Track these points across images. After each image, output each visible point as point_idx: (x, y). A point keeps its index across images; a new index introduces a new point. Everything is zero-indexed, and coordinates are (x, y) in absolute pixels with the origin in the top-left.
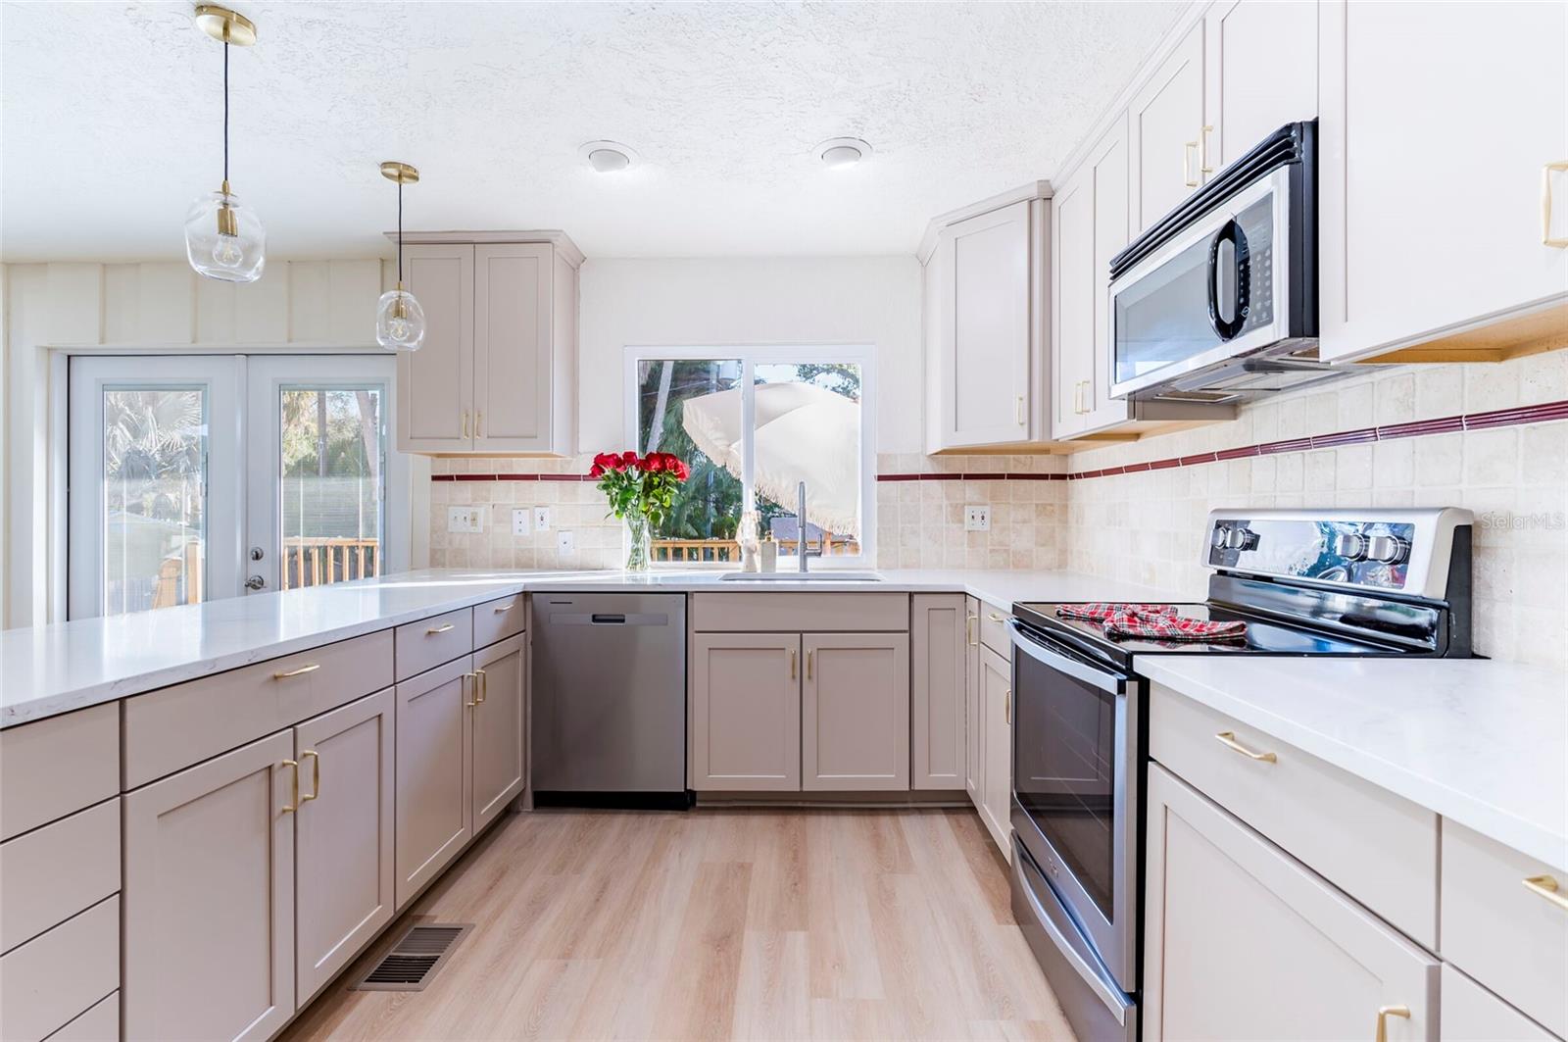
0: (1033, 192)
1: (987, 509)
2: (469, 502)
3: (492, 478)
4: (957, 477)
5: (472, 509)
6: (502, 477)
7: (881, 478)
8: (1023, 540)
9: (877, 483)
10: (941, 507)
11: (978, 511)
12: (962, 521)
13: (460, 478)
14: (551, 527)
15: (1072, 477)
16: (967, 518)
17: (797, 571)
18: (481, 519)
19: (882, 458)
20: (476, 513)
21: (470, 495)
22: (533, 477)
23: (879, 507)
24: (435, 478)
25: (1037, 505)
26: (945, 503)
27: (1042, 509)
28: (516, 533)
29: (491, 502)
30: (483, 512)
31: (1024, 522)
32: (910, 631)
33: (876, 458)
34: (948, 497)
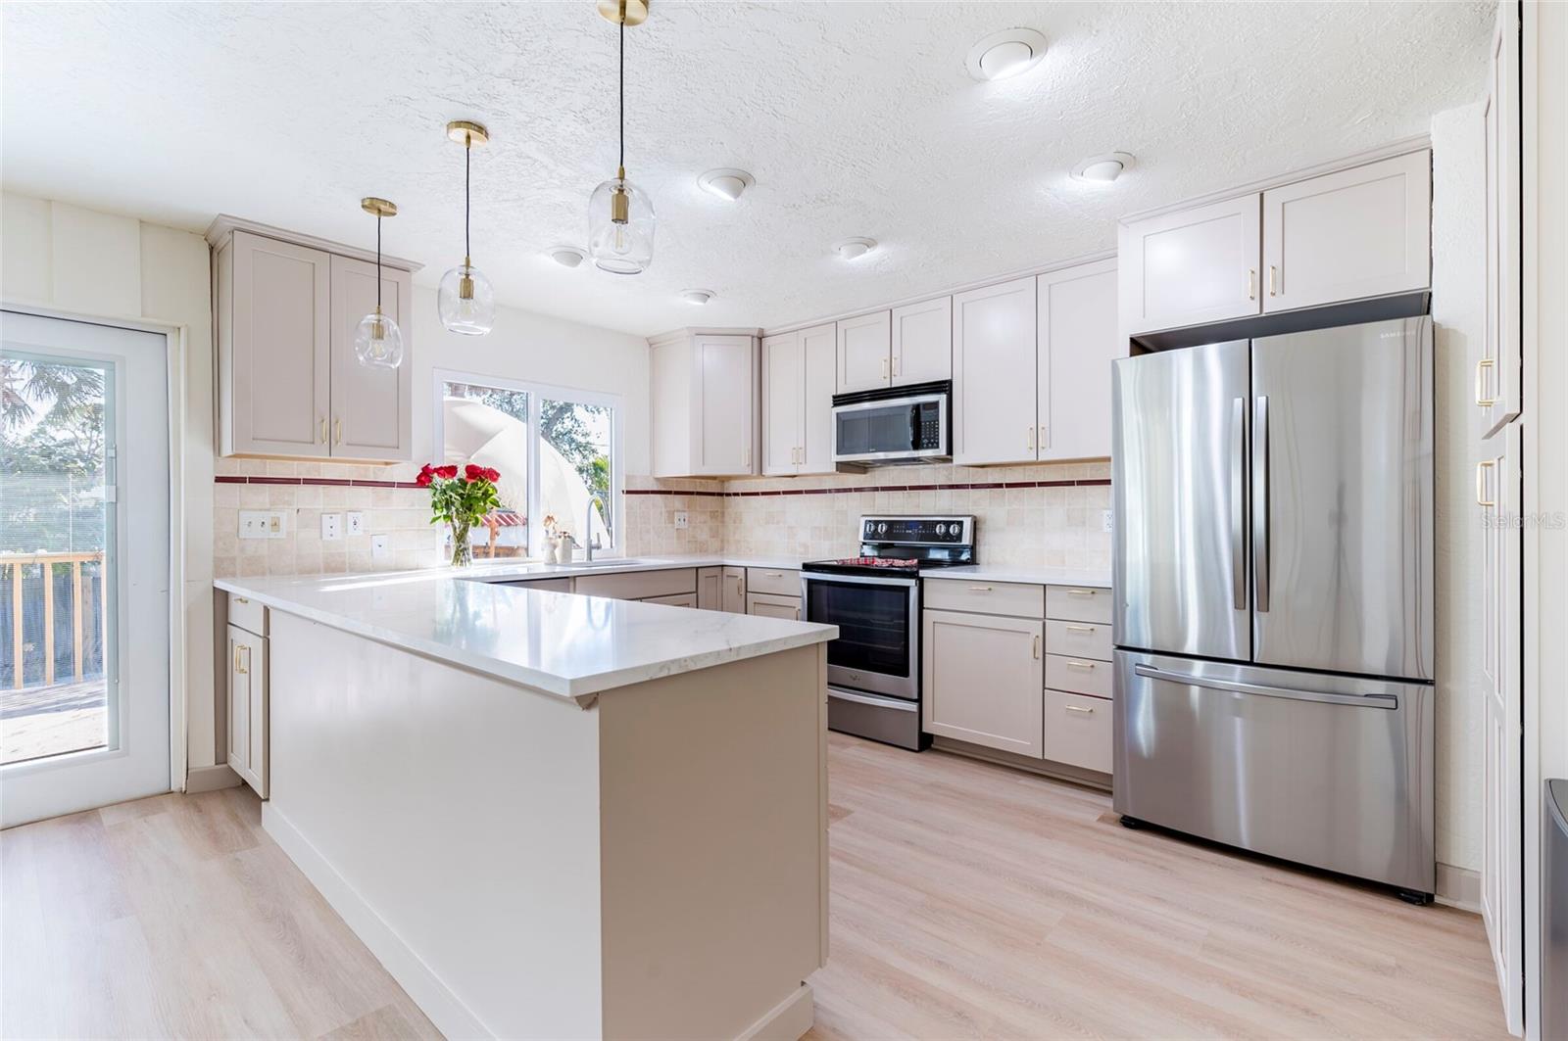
0: (756, 333)
1: (686, 514)
2: (268, 506)
3: (296, 481)
4: (669, 493)
5: (272, 514)
6: (307, 481)
7: (628, 492)
8: (704, 535)
9: (624, 495)
10: (661, 513)
11: (682, 515)
12: (674, 523)
13: (253, 480)
14: (365, 531)
15: (728, 495)
16: (676, 520)
17: (585, 561)
18: (283, 524)
19: (629, 478)
20: (278, 518)
21: (267, 500)
22: (345, 483)
23: (627, 513)
24: (219, 480)
25: (711, 512)
26: (663, 509)
27: (713, 515)
28: (326, 537)
29: (295, 507)
30: (285, 517)
31: (705, 522)
32: (697, 592)
33: (624, 478)
34: (666, 507)
